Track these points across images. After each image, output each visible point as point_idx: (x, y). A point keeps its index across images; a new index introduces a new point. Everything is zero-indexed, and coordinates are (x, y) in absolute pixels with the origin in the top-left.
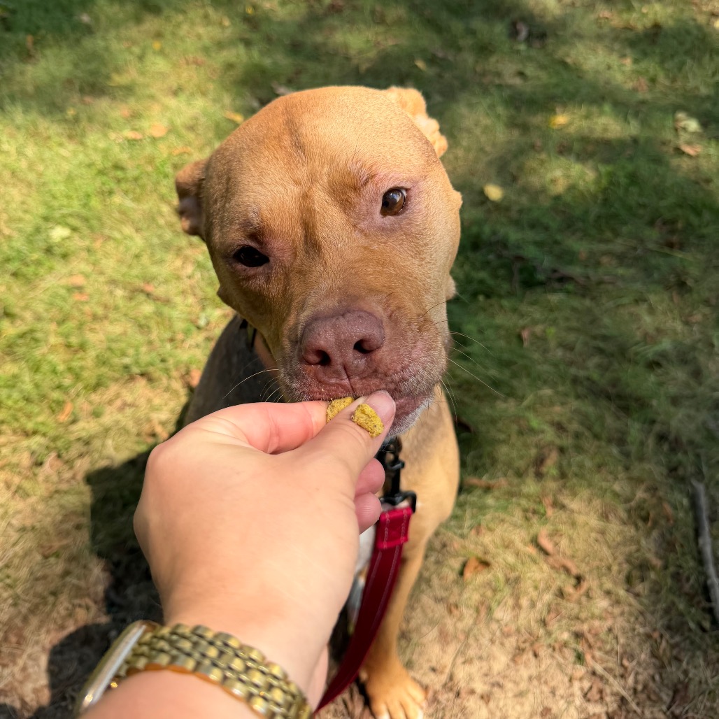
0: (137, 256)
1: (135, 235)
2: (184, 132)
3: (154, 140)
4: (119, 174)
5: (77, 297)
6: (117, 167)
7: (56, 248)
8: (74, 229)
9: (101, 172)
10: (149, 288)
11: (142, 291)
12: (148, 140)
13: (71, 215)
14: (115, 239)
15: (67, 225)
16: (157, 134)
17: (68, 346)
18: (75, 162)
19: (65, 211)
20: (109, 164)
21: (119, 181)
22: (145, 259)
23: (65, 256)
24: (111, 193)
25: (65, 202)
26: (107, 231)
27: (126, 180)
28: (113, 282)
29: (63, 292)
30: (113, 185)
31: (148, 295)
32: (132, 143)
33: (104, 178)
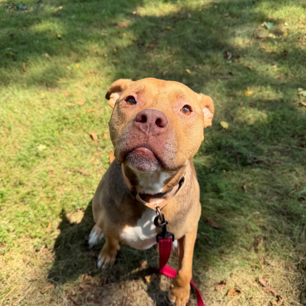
0: (75, 157)
1: (73, 147)
2: (91, 102)
3: (79, 106)
4: (66, 121)
5: (50, 175)
6: (64, 118)
7: (40, 154)
8: (48, 145)
9: (58, 121)
10: (81, 171)
11: (78, 172)
12: (77, 106)
13: (46, 139)
14: (65, 149)
15: (44, 144)
16: (80, 104)
17: (48, 197)
18: (46, 116)
19: (43, 138)
20: (61, 117)
21: (65, 124)
22: (79, 158)
23: (44, 157)
24: (62, 129)
25: (43, 134)
26: (62, 146)
27: (69, 123)
28: (65, 168)
29: (45, 173)
30: (63, 126)
31: (81, 173)
32: (70, 108)
33: (59, 123)
